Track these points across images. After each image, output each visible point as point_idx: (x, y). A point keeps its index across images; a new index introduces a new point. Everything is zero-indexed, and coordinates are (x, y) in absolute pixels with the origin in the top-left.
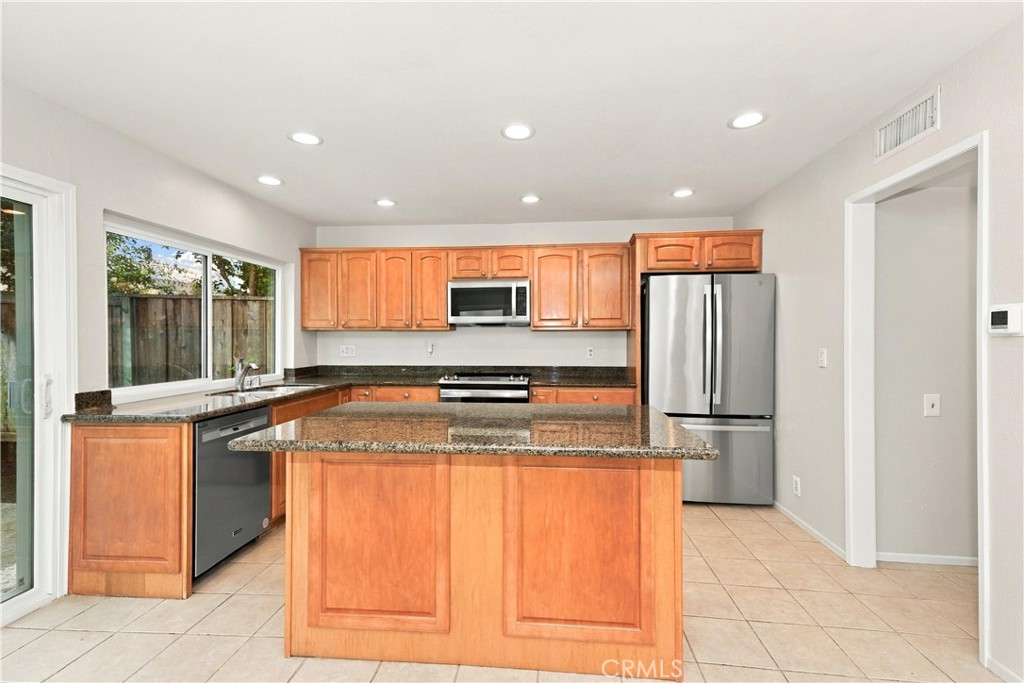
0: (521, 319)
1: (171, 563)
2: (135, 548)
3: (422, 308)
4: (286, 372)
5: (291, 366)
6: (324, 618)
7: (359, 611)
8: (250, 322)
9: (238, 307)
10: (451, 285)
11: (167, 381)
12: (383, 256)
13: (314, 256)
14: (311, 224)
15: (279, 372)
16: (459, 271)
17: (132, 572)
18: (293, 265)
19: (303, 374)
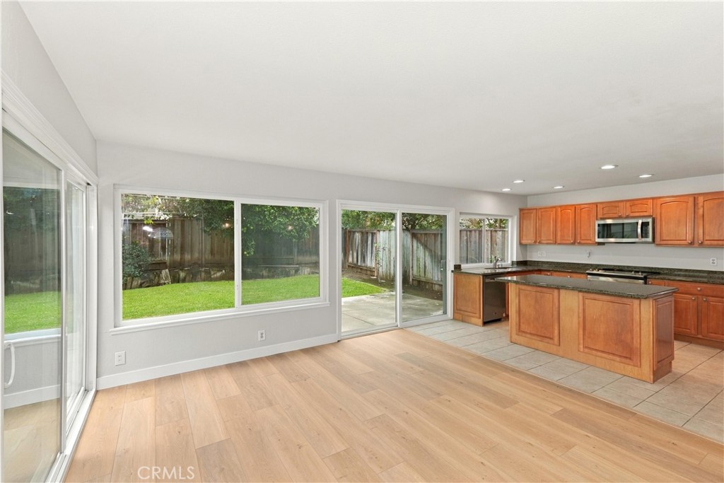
0: (644, 240)
1: (477, 315)
2: (469, 310)
3: (580, 234)
4: (513, 262)
5: (515, 260)
6: (520, 333)
7: (531, 334)
8: (498, 240)
9: (494, 233)
10: (597, 223)
11: (467, 263)
12: (559, 209)
13: (526, 211)
14: (524, 197)
15: (510, 262)
16: (603, 215)
17: (468, 316)
18: (516, 217)
19: (519, 263)
